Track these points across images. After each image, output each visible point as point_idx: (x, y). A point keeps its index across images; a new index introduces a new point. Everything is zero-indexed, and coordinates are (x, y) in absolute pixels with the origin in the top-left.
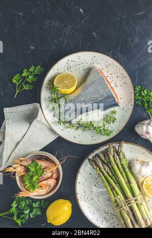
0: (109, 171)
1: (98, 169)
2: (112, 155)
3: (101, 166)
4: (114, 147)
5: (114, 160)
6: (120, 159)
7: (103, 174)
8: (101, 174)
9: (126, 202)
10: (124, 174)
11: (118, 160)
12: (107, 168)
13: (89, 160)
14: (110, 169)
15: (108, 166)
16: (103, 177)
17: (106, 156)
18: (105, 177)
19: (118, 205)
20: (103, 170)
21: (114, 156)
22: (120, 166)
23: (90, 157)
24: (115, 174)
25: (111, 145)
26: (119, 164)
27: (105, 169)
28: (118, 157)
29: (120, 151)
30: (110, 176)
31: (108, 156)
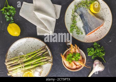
0: (38, 55)
1: (40, 50)
2: (47, 58)
3: (42, 52)
4: (50, 59)
5: (44, 59)
6: (44, 62)
7: (37, 52)
8: (37, 51)
9: (22, 62)
10: (36, 63)
11: (44, 61)
12: (40, 54)
13: (45, 46)
14: (39, 56)
15: (41, 55)
16: (36, 52)
17: (46, 55)
18: (36, 53)
19: (21, 58)
20: (39, 52)
21: (46, 59)
22: (40, 61)
23: (47, 47)
24: (37, 58)
25: (51, 58)
26: (42, 61)
27: (40, 53)
28: (45, 61)
29: (48, 62)
30: (36, 55)
31: (46, 56)
